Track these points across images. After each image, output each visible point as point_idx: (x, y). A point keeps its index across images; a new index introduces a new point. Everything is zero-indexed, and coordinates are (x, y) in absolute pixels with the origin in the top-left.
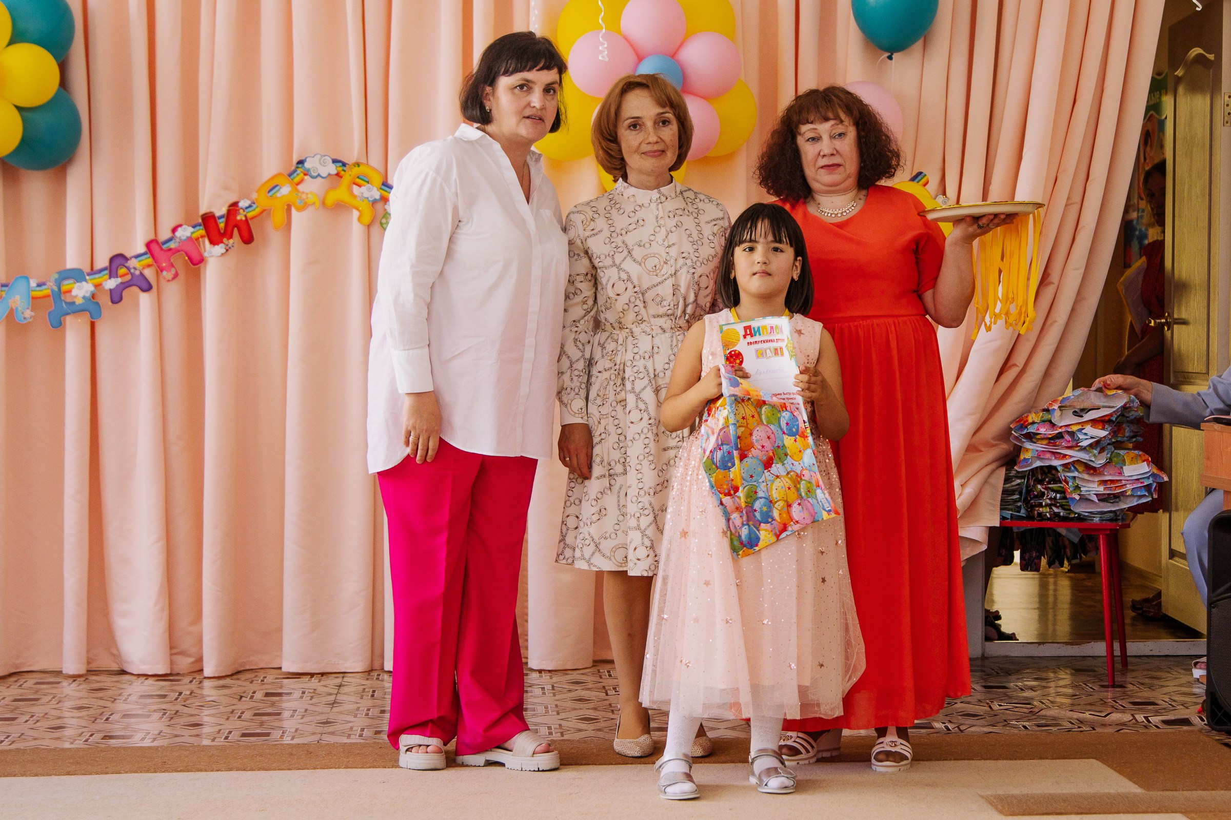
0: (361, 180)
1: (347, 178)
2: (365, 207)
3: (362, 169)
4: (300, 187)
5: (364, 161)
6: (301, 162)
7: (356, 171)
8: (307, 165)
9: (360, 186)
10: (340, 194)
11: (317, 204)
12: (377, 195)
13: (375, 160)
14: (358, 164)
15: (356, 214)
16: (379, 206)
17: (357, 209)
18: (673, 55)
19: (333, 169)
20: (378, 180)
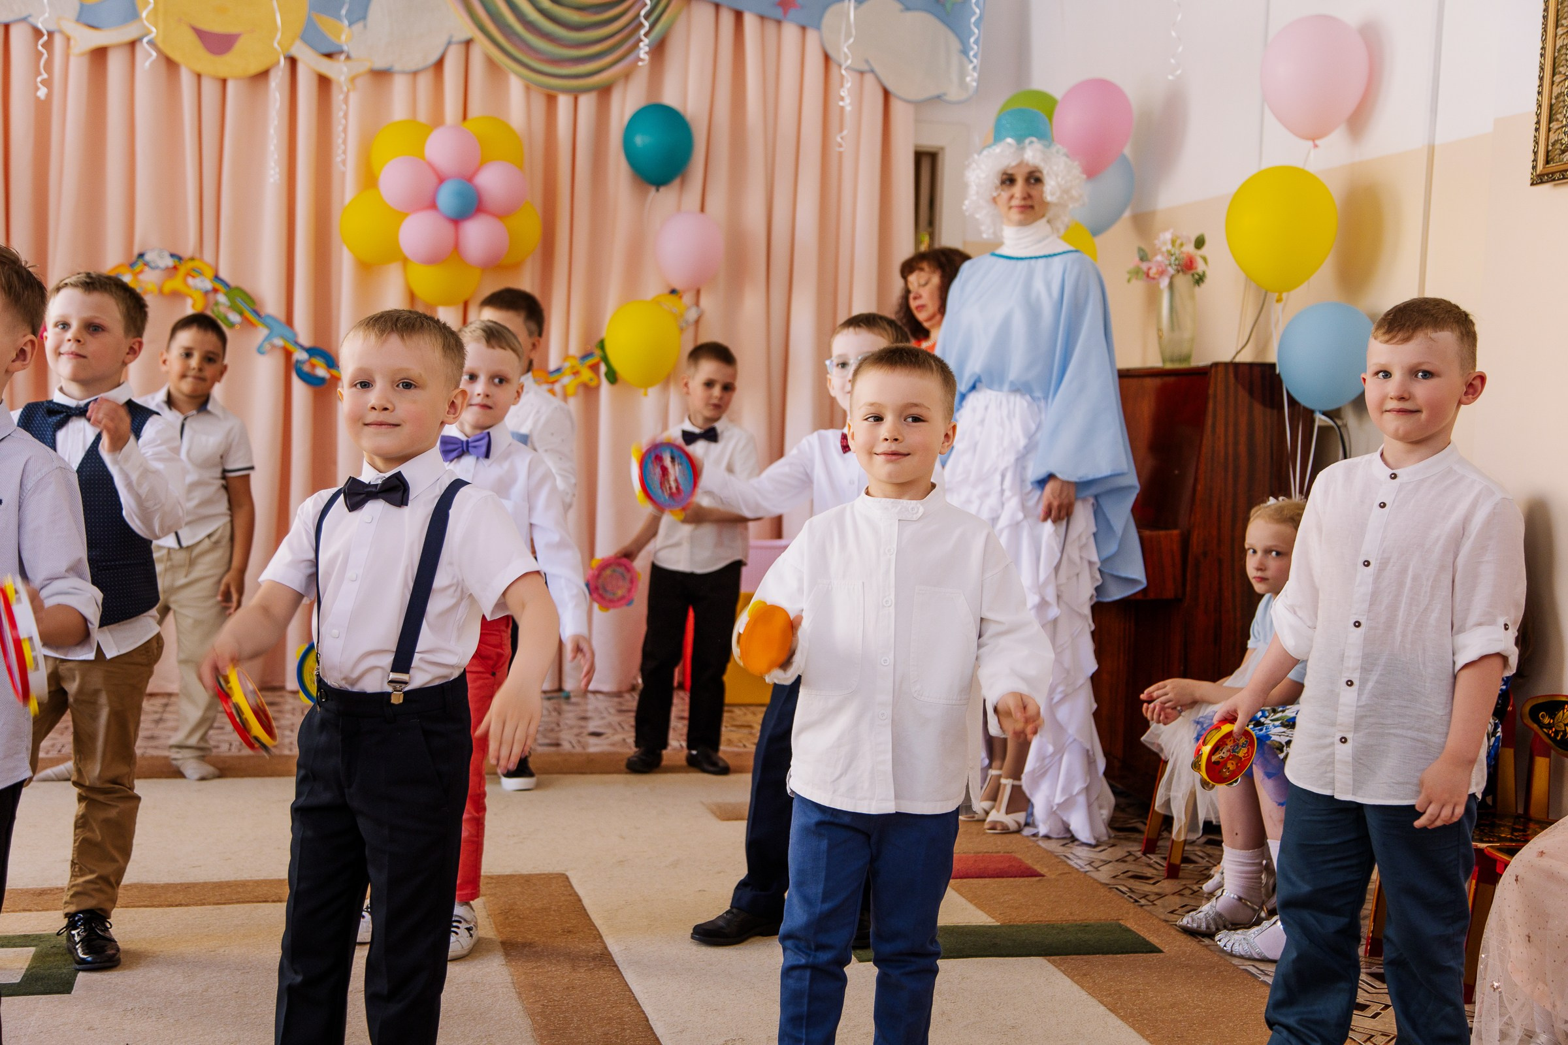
0: (195, 272)
1: (183, 270)
2: (198, 296)
3: (196, 264)
4: (141, 277)
5: (197, 255)
6: (141, 255)
7: (191, 264)
8: (148, 257)
9: (193, 277)
10: (176, 284)
11: (156, 291)
12: (208, 285)
13: (208, 256)
14: (192, 259)
15: (189, 302)
16: (211, 296)
17: (191, 297)
18: (469, 179)
19: (170, 262)
20: (209, 273)
